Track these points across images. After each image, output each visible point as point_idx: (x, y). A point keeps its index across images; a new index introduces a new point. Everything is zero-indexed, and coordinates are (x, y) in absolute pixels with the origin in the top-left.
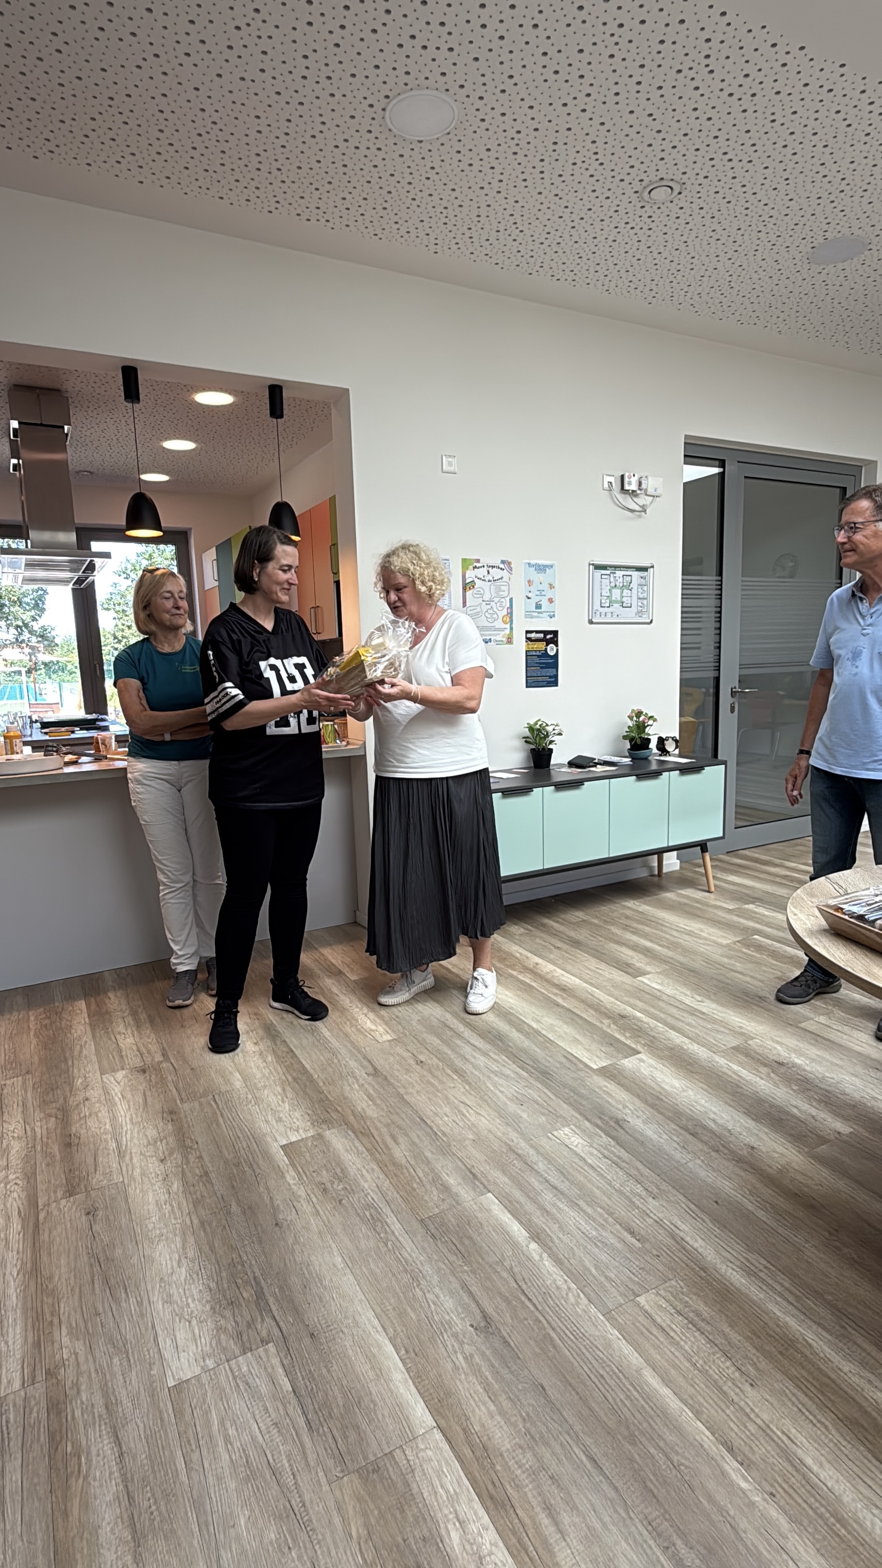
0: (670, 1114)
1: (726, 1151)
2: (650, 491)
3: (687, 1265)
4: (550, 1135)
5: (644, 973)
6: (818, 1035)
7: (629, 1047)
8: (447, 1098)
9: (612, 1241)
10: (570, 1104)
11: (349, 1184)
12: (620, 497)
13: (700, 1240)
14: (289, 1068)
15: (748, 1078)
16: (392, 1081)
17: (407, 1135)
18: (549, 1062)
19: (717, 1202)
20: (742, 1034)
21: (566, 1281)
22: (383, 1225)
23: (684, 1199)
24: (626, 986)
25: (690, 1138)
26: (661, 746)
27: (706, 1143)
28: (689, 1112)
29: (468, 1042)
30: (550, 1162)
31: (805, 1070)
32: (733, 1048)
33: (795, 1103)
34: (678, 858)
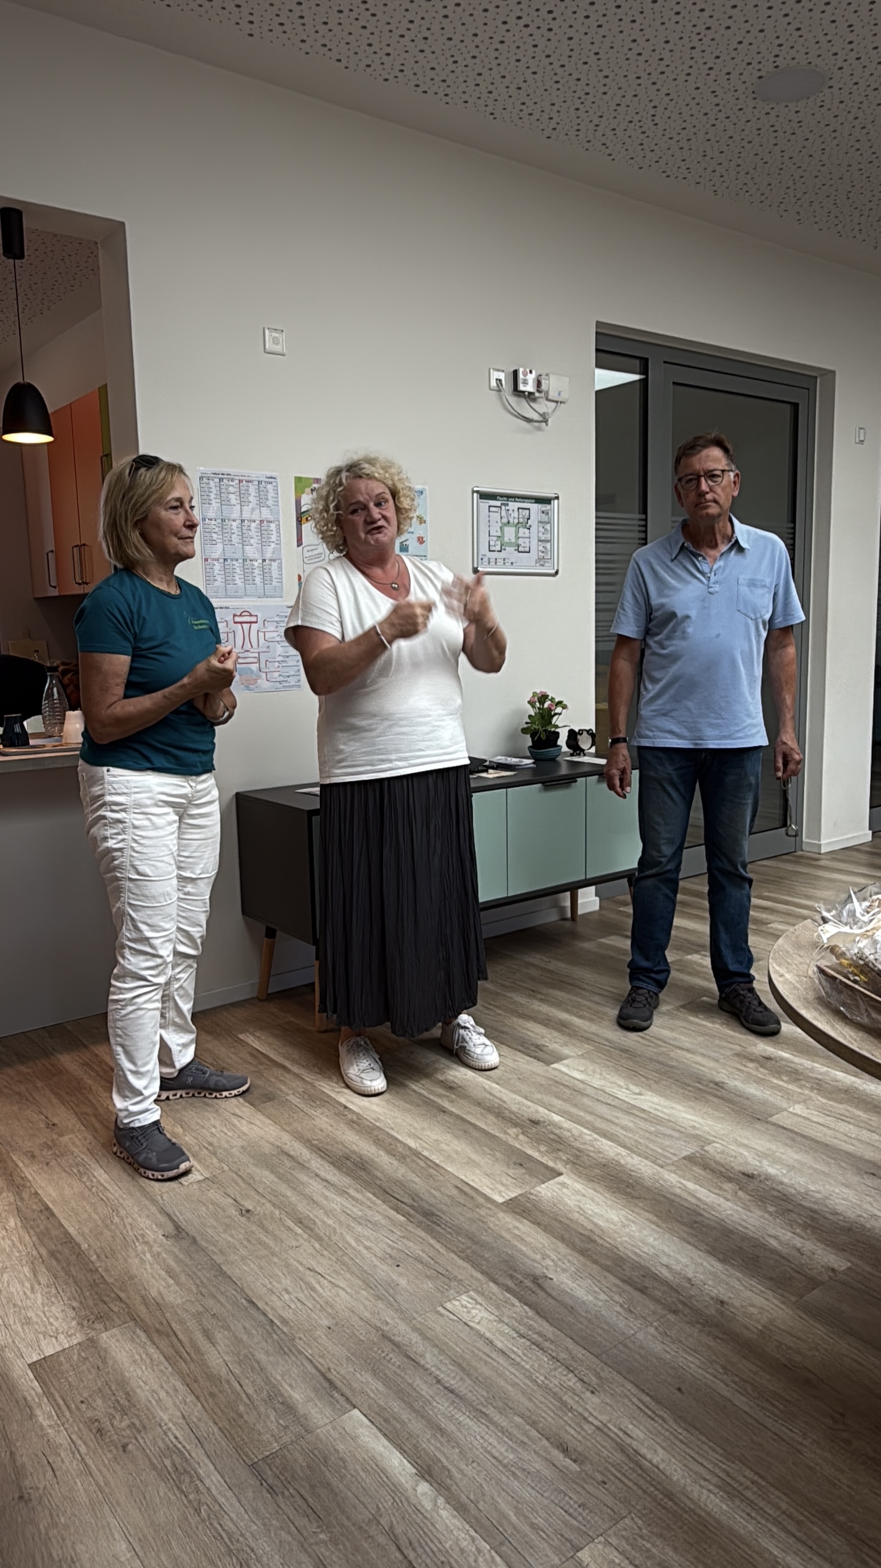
0: (609, 1263)
1: (687, 1311)
2: (553, 395)
3: (645, 1492)
4: (440, 1309)
5: (559, 1058)
6: (796, 1133)
7: (547, 1167)
8: (287, 1266)
9: (537, 1466)
10: (467, 1259)
11: (138, 1416)
12: (513, 400)
13: (660, 1451)
14: (42, 1236)
15: (708, 1200)
16: (204, 1244)
17: (228, 1328)
18: (435, 1197)
19: (679, 1389)
20: (697, 1137)
21: (473, 1539)
22: (192, 1482)
23: (635, 1390)
24: (539, 1079)
25: (637, 1295)
26: (572, 742)
27: (657, 1301)
28: (634, 1257)
29: (317, 1175)
30: (442, 1351)
31: (782, 1183)
32: (684, 1158)
33: (773, 1232)
34: (596, 895)
